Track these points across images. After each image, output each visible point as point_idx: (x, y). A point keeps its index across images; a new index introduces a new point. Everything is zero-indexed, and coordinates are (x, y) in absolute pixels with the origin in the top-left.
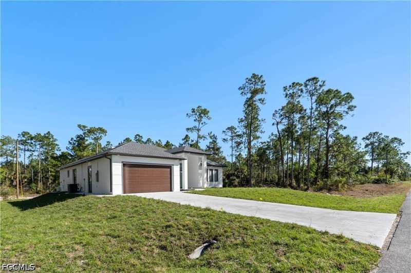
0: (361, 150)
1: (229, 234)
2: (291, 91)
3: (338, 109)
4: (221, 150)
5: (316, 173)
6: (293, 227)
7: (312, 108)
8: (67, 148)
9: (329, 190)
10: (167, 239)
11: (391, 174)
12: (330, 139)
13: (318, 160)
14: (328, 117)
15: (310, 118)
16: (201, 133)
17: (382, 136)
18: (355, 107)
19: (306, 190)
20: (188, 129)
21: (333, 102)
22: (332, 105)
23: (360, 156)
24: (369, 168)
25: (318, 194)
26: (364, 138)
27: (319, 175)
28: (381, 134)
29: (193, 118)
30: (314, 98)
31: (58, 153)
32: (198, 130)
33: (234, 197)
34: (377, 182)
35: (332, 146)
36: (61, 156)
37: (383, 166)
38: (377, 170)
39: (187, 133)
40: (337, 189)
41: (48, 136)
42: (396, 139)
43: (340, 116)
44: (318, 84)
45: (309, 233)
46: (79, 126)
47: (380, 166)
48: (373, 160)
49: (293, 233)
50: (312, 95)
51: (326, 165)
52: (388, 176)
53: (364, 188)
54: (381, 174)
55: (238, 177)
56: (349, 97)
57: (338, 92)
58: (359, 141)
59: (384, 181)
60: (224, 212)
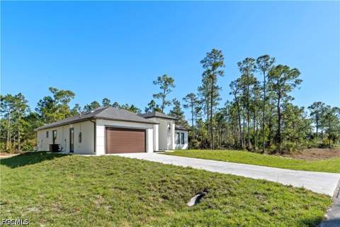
0: (308, 118)
1: (216, 187)
2: (245, 66)
3: (287, 82)
4: (184, 115)
5: (269, 138)
6: (264, 182)
7: (265, 81)
8: (36, 109)
9: (282, 153)
10: (166, 191)
11: (334, 140)
12: (281, 108)
13: (270, 126)
14: (279, 89)
15: (263, 89)
16: (166, 99)
17: (325, 106)
18: (301, 81)
19: (262, 153)
20: (154, 96)
21: (282, 76)
22: (282, 79)
23: (307, 123)
24: (315, 134)
25: (273, 156)
26: (309, 107)
27: (272, 139)
28: (324, 104)
29: (158, 86)
30: (267, 72)
31: (27, 114)
32: (164, 96)
33: (204, 158)
34: (322, 146)
35: (282, 114)
36: (29, 117)
37: (326, 132)
38: (321, 136)
39: (153, 99)
40: (289, 153)
41: (19, 97)
42: (336, 108)
43: (289, 89)
44: (269, 61)
45: (278, 186)
46: (51, 89)
47: (324, 132)
48: (318, 127)
49: (266, 186)
50: (264, 70)
51: (279, 131)
52: (331, 141)
53: (312, 152)
54: (326, 139)
55: (199, 140)
56: (296, 72)
57: (286, 67)
58: (306, 110)
59: (328, 146)
60: (205, 171)
